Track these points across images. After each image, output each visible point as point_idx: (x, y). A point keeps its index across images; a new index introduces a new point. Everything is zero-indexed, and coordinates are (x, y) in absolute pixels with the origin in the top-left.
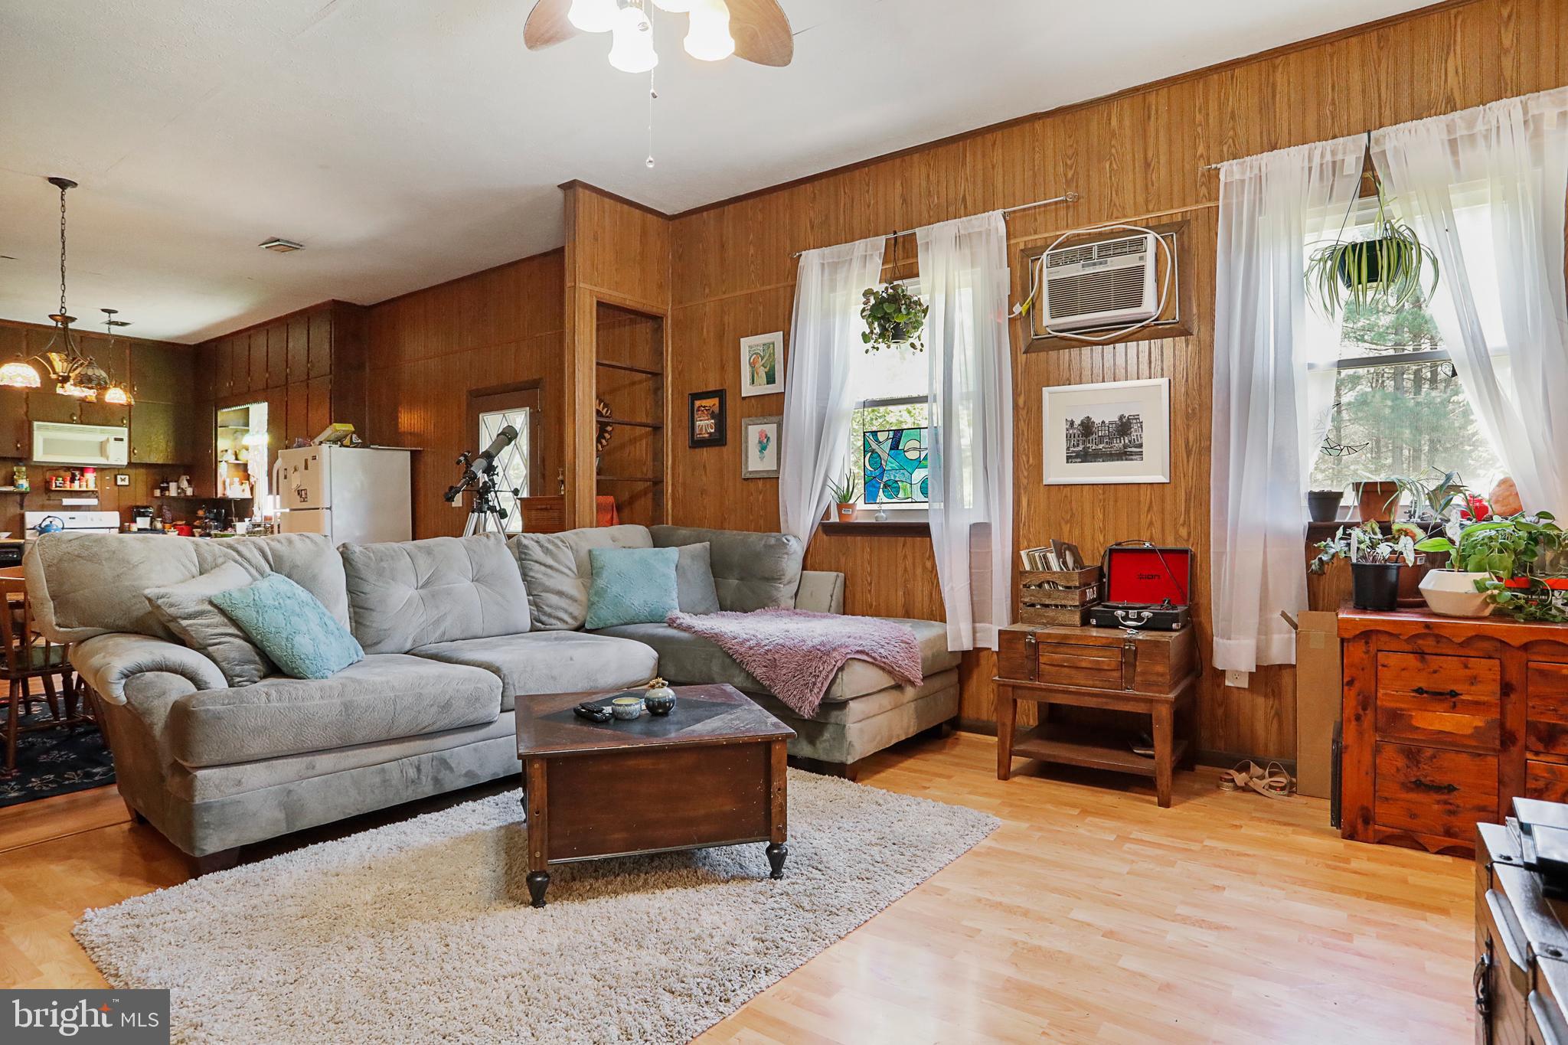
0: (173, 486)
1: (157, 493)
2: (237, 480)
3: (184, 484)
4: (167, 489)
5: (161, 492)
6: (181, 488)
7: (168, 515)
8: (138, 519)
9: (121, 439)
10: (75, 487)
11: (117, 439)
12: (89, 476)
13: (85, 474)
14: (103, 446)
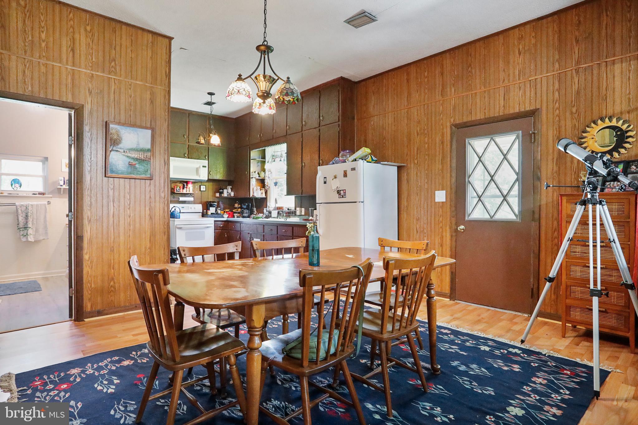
0: (225, 191)
1: (218, 195)
2: (259, 188)
3: (230, 190)
4: (222, 193)
5: (220, 194)
6: (228, 192)
7: (222, 206)
8: (211, 208)
9: (205, 167)
10: (184, 191)
11: (203, 166)
12: (190, 186)
13: (188, 185)
14: (197, 170)
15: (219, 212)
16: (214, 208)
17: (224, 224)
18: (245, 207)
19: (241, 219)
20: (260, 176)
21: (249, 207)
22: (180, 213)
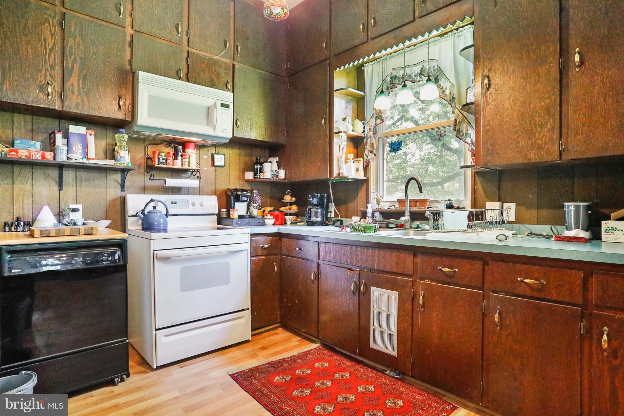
0: (266, 167)
1: (250, 175)
2: (351, 157)
3: (275, 167)
4: (260, 171)
5: (255, 175)
6: (272, 170)
7: (258, 199)
8: (236, 204)
9: (227, 106)
10: (178, 164)
11: (223, 105)
12: (191, 151)
13: (187, 150)
14: (209, 112)
15: (255, 212)
16: (245, 204)
17: (271, 242)
18: (315, 201)
19: (302, 229)
20: (355, 129)
21: (323, 202)
22: (167, 215)
